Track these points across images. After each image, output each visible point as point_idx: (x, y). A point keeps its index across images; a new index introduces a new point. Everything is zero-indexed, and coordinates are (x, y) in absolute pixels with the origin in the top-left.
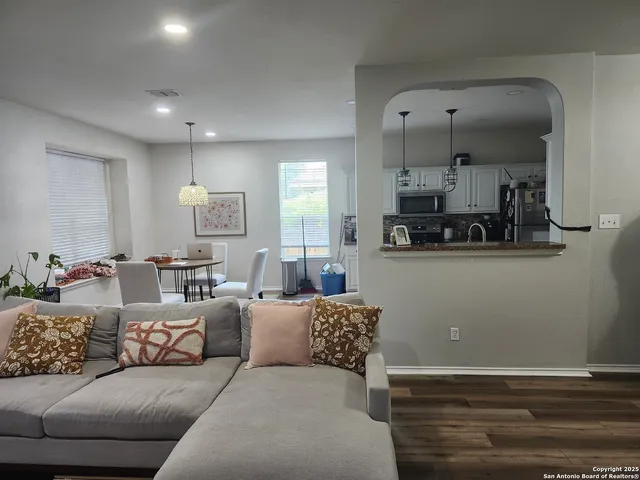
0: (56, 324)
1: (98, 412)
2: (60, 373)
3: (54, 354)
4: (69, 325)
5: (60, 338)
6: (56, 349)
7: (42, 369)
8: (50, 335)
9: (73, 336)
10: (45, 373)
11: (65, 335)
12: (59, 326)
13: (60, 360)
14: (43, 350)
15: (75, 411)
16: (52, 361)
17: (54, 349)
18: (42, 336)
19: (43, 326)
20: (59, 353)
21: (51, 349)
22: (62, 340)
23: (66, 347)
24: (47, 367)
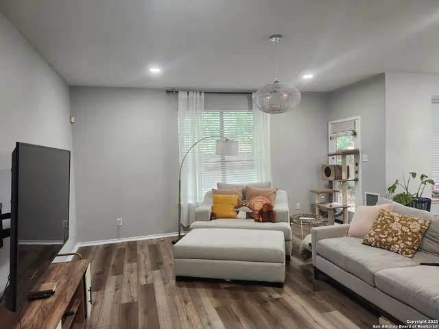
0: (401, 220)
1: (406, 285)
2: (397, 252)
3: (395, 239)
4: (409, 223)
5: (401, 230)
6: (397, 236)
7: (387, 246)
8: (396, 226)
9: (410, 231)
10: (389, 250)
11: (405, 229)
12: (403, 222)
13: (398, 244)
14: (389, 234)
15: (393, 279)
16: (393, 243)
17: (396, 236)
18: (391, 225)
19: (392, 219)
20: (399, 239)
21: (394, 235)
22: (403, 231)
23: (404, 236)
24: (390, 246)
